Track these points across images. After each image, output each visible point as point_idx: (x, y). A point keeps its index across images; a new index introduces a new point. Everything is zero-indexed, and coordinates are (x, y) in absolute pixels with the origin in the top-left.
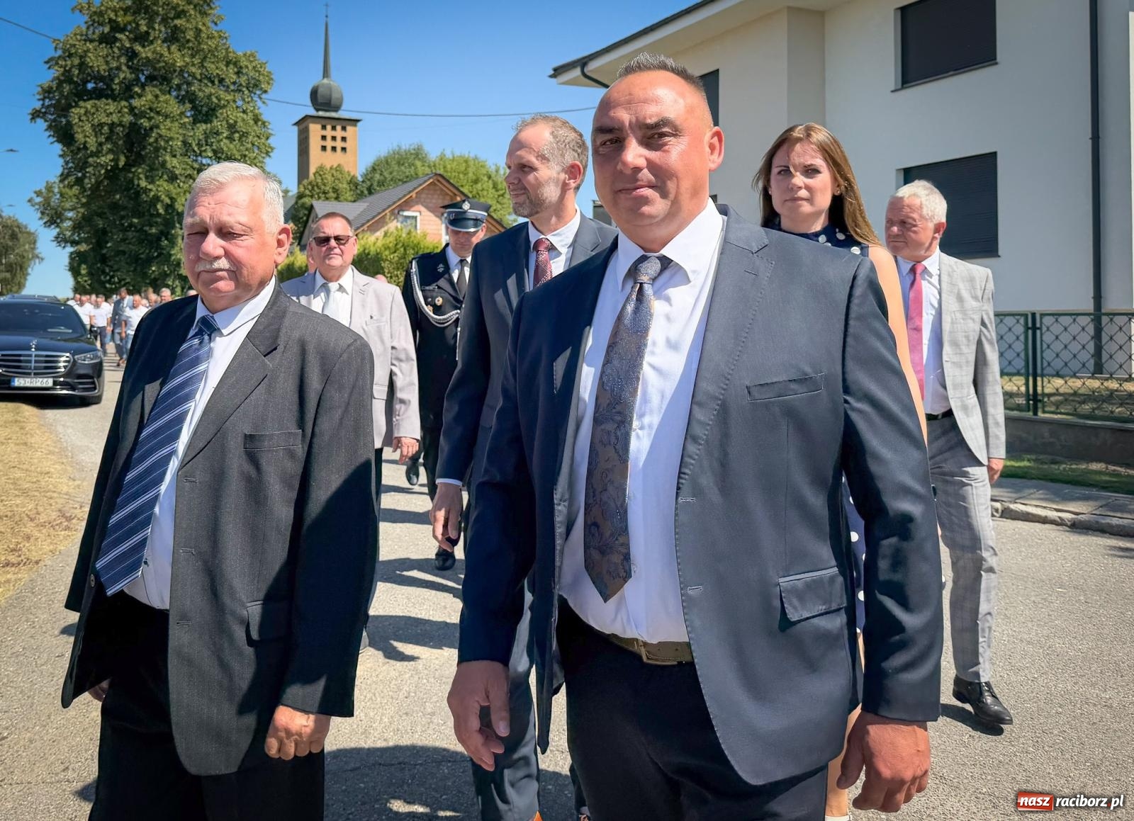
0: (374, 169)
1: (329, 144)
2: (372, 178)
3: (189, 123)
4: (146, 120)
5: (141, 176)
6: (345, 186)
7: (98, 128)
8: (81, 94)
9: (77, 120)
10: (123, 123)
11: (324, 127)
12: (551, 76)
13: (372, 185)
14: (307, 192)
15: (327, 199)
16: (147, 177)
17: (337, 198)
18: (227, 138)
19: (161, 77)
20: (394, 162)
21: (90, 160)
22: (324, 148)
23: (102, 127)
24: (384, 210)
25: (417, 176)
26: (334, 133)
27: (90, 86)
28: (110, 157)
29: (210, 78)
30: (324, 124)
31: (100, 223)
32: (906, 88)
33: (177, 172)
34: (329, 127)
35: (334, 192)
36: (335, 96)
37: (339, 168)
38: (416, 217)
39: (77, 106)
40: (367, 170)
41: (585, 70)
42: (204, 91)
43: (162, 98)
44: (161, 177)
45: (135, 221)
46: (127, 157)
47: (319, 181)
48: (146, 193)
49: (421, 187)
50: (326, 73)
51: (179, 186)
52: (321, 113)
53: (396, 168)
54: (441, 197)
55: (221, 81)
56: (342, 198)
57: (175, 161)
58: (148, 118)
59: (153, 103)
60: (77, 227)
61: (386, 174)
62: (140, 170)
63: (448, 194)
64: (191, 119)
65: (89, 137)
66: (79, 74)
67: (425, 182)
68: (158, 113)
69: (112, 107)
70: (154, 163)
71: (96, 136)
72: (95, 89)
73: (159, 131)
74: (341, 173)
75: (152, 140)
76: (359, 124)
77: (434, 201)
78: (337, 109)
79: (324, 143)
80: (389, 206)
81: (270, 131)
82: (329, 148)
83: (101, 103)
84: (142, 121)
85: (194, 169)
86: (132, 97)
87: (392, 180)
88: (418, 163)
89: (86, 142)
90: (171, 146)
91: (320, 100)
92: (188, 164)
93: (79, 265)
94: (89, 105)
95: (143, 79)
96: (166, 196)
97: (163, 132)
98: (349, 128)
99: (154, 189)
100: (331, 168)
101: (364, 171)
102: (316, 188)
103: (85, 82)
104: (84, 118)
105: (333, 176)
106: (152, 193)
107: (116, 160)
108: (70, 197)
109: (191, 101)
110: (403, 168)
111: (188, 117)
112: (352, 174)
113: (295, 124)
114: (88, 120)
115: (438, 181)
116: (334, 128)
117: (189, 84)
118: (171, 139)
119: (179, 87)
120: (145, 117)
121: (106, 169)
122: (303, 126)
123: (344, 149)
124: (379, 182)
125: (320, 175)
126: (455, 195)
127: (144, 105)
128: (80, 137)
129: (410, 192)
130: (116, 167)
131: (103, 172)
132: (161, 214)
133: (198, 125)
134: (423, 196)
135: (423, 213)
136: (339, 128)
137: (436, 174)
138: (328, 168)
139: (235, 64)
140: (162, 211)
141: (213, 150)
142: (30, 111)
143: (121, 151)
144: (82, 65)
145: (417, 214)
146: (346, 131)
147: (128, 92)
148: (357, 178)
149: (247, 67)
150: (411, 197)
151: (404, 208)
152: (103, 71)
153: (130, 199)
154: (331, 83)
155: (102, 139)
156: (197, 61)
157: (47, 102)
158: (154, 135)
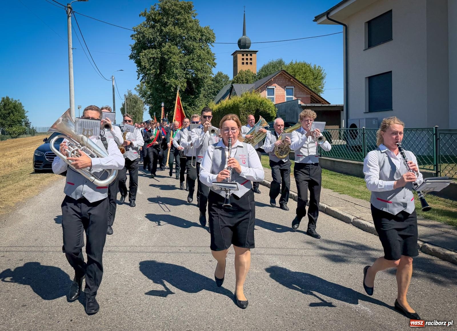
0: (262, 70)
1: (245, 61)
2: (261, 74)
3: (183, 56)
4: (166, 56)
5: (165, 77)
6: (251, 78)
7: (149, 60)
9: (142, 58)
10: (158, 57)
13: (261, 76)
14: (236, 81)
15: (243, 83)
16: (167, 78)
17: (247, 83)
18: (197, 61)
19: (173, 39)
20: (270, 67)
21: (147, 72)
22: (243, 63)
23: (151, 59)
24: (260, 86)
26: (247, 57)
28: (154, 70)
30: (243, 54)
34: (245, 55)
35: (246, 80)
36: (247, 42)
37: (248, 71)
38: (274, 89)
39: (142, 52)
40: (259, 71)
42: (189, 43)
43: (172, 47)
44: (172, 77)
45: (164, 94)
46: (160, 70)
47: (240, 76)
49: (276, 76)
50: (244, 34)
51: (179, 80)
52: (242, 50)
54: (285, 80)
56: (249, 83)
57: (177, 71)
58: (167, 55)
59: (169, 49)
62: (165, 75)
63: (288, 78)
65: (146, 63)
66: (142, 40)
67: (277, 74)
68: (171, 53)
69: (154, 51)
70: (170, 72)
71: (149, 63)
73: (171, 60)
74: (249, 73)
75: (169, 63)
76: (257, 53)
77: (281, 81)
78: (248, 48)
79: (243, 61)
80: (263, 85)
81: (215, 57)
82: (245, 63)
83: (150, 50)
85: (184, 74)
86: (161, 47)
90: (176, 65)
91: (242, 45)
92: (182, 72)
94: (146, 51)
95: (167, 40)
96: (174, 85)
97: (173, 60)
99: (170, 82)
102: (239, 79)
103: (145, 43)
104: (144, 56)
105: (246, 74)
106: (169, 84)
107: (156, 72)
109: (185, 48)
111: (182, 54)
112: (253, 73)
113: (232, 55)
114: (146, 57)
115: (283, 73)
116: (247, 55)
118: (176, 62)
121: (153, 75)
122: (235, 55)
123: (251, 63)
125: (241, 74)
126: (291, 78)
127: (165, 50)
128: (143, 64)
129: (271, 78)
133: (186, 56)
134: (277, 80)
135: (277, 87)
136: (249, 55)
137: (283, 70)
138: (244, 71)
139: (201, 32)
140: (173, 90)
141: (191, 66)
142: (129, 55)
143: (158, 68)
144: (144, 37)
145: (274, 87)
146: (252, 56)
147: (160, 45)
148: (255, 74)
149: (205, 32)
150: (272, 80)
151: (268, 85)
152: (151, 38)
153: (162, 86)
154: (246, 37)
155: (151, 64)
156: (185, 31)
157: (134, 52)
158: (169, 61)
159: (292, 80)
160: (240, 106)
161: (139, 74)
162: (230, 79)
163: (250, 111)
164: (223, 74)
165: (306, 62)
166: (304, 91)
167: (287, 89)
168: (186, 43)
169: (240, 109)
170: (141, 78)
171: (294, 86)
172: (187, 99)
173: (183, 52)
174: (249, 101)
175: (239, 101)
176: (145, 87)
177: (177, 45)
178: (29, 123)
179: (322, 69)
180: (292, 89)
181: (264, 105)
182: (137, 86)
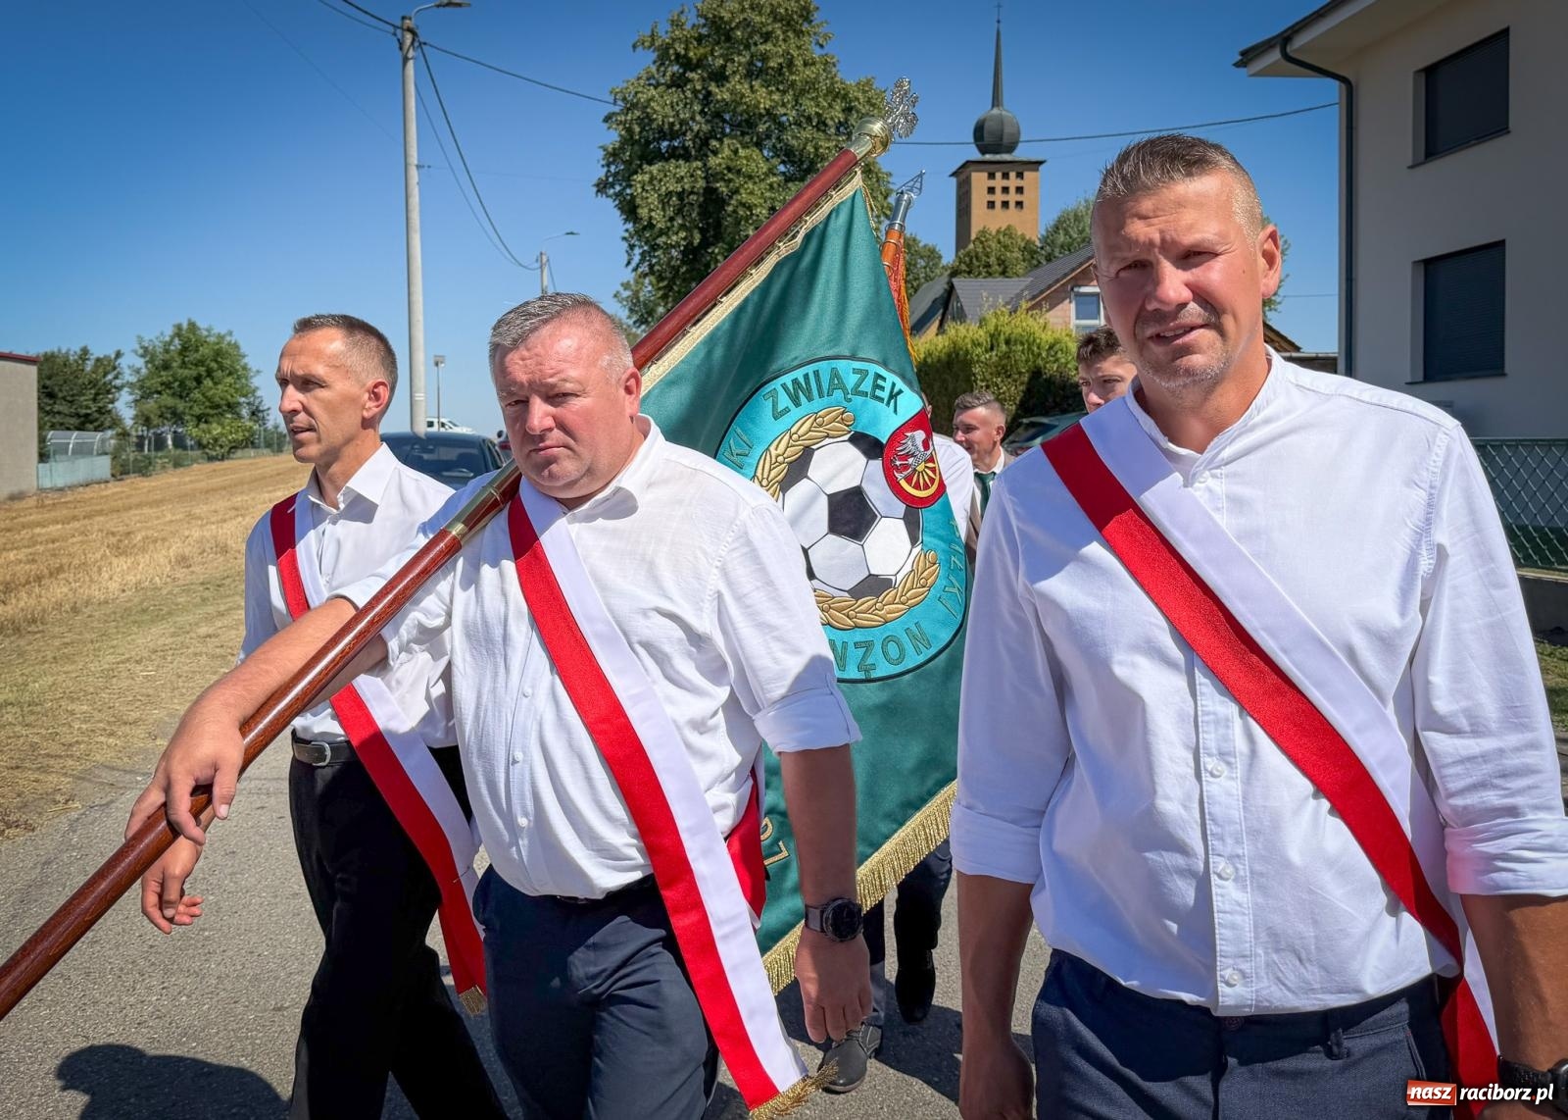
0: (1056, 228)
1: (999, 197)
2: (1053, 241)
3: (779, 182)
4: (723, 184)
5: (719, 257)
6: (1017, 254)
7: (664, 200)
8: (650, 157)
9: (640, 190)
10: (695, 190)
11: (992, 176)
13: (1053, 250)
14: (963, 267)
15: (990, 274)
17: (1004, 273)
19: (746, 125)
21: (659, 241)
22: (991, 205)
23: (671, 198)
26: (1005, 183)
27: (664, 144)
28: (683, 234)
30: (992, 171)
34: (999, 175)
35: (999, 265)
36: (1007, 130)
37: (1008, 232)
39: (640, 171)
40: (1047, 231)
42: (800, 138)
43: (742, 152)
46: (702, 233)
47: (980, 250)
50: (996, 101)
52: (988, 157)
56: (1010, 273)
58: (725, 181)
59: (731, 160)
61: (1073, 233)
62: (718, 250)
64: (781, 177)
65: (654, 211)
66: (641, 132)
68: (738, 173)
69: (683, 171)
70: (733, 239)
71: (664, 209)
72: (668, 148)
73: (739, 197)
74: (1011, 237)
75: (730, 209)
76: (1041, 167)
78: (1011, 149)
79: (991, 198)
80: (1057, 281)
81: (891, 186)
82: (998, 205)
83: (672, 165)
84: (718, 185)
86: (708, 154)
87: (1083, 241)
89: (651, 218)
90: (755, 216)
91: (988, 139)
94: (655, 169)
95: (727, 128)
97: (744, 196)
98: (1026, 174)
100: (998, 232)
101: (1044, 233)
104: (648, 187)
105: (999, 242)
107: (690, 238)
109: (785, 153)
111: (778, 175)
112: (1027, 238)
113: (953, 175)
114: (654, 189)
116: (1006, 176)
117: (780, 131)
118: (754, 206)
119: (766, 134)
120: (723, 179)
121: (679, 251)
122: (965, 175)
125: (982, 242)
127: (720, 165)
128: (643, 212)
130: (690, 249)
131: (675, 255)
133: (790, 185)
136: (1012, 175)
138: (994, 233)
139: (845, 97)
142: (595, 181)
143: (695, 226)
144: (646, 120)
146: (1022, 178)
147: (703, 147)
148: (1033, 243)
149: (857, 99)
151: (1080, 283)
152: (672, 123)
154: (1004, 113)
155: (670, 212)
156: (788, 97)
157: (613, 168)
158: (733, 202)
160: (976, 358)
161: (632, 247)
162: (944, 262)
163: (1009, 376)
164: (921, 245)
168: (790, 138)
169: (976, 369)
170: (637, 259)
173: (782, 168)
174: (1008, 342)
175: (973, 341)
176: (650, 288)
177: (759, 145)
178: (263, 411)
181: (1059, 355)
182: (622, 285)
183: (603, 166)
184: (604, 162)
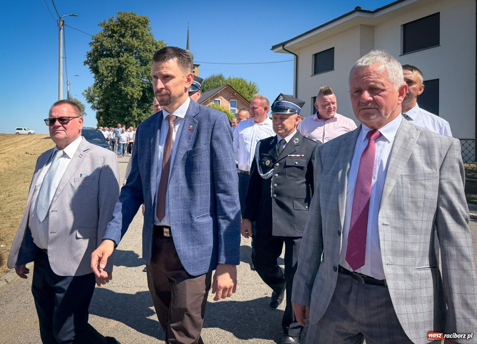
2: (203, 86)
3: (139, 66)
4: (124, 65)
5: (122, 85)
7: (107, 68)
8: (101, 55)
9: (100, 65)
10: (116, 66)
12: (271, 49)
13: (203, 89)
16: (124, 86)
19: (130, 49)
20: (212, 81)
21: (104, 79)
23: (109, 67)
24: (208, 98)
25: (220, 86)
27: (105, 53)
28: (112, 78)
29: (147, 50)
31: (107, 102)
32: (405, 54)
33: (135, 84)
38: (219, 101)
39: (100, 60)
41: (284, 47)
42: (144, 54)
43: (130, 57)
44: (129, 86)
45: (120, 101)
46: (117, 78)
48: (124, 91)
49: (222, 90)
51: (135, 89)
53: (212, 82)
54: (229, 93)
55: (150, 51)
57: (134, 80)
59: (127, 59)
60: (99, 103)
61: (209, 85)
62: (122, 83)
63: (231, 92)
64: (140, 65)
65: (104, 71)
66: (100, 49)
67: (223, 88)
68: (128, 63)
69: (112, 60)
70: (126, 80)
71: (106, 71)
72: (106, 54)
73: (128, 69)
76: (199, 66)
77: (226, 95)
80: (210, 97)
83: (109, 59)
84: (123, 65)
85: (140, 83)
86: (119, 57)
87: (211, 87)
88: (221, 81)
89: (103, 73)
90: (133, 74)
92: (138, 81)
93: (100, 116)
94: (104, 59)
95: (123, 50)
96: (131, 92)
97: (130, 69)
98: (195, 68)
99: (127, 90)
103: (103, 51)
104: (102, 64)
106: (126, 91)
107: (114, 79)
108: (97, 92)
109: (140, 58)
110: (215, 82)
111: (139, 64)
114: (104, 65)
115: (228, 87)
117: (139, 52)
118: (133, 72)
119: (136, 53)
120: (124, 64)
121: (110, 82)
124: (206, 88)
126: (234, 93)
127: (124, 60)
128: (101, 71)
129: (218, 91)
130: (113, 82)
131: (109, 83)
132: (129, 99)
133: (142, 67)
134: (223, 93)
135: (222, 99)
137: (227, 85)
139: (156, 45)
140: (129, 98)
141: (147, 76)
142: (84, 61)
143: (115, 76)
144: (102, 45)
145: (220, 99)
147: (118, 55)
149: (159, 45)
150: (218, 93)
151: (215, 97)
152: (109, 47)
153: (118, 93)
154: (190, 51)
155: (109, 72)
156: (142, 44)
157: (89, 58)
158: (127, 71)
159: (235, 94)
165: (242, 78)
166: (246, 104)
167: (231, 101)
168: (142, 54)
171: (237, 100)
172: (142, 107)
176: (93, 92)
179: (257, 85)
180: (235, 102)
183: (87, 57)
184: (87, 56)
